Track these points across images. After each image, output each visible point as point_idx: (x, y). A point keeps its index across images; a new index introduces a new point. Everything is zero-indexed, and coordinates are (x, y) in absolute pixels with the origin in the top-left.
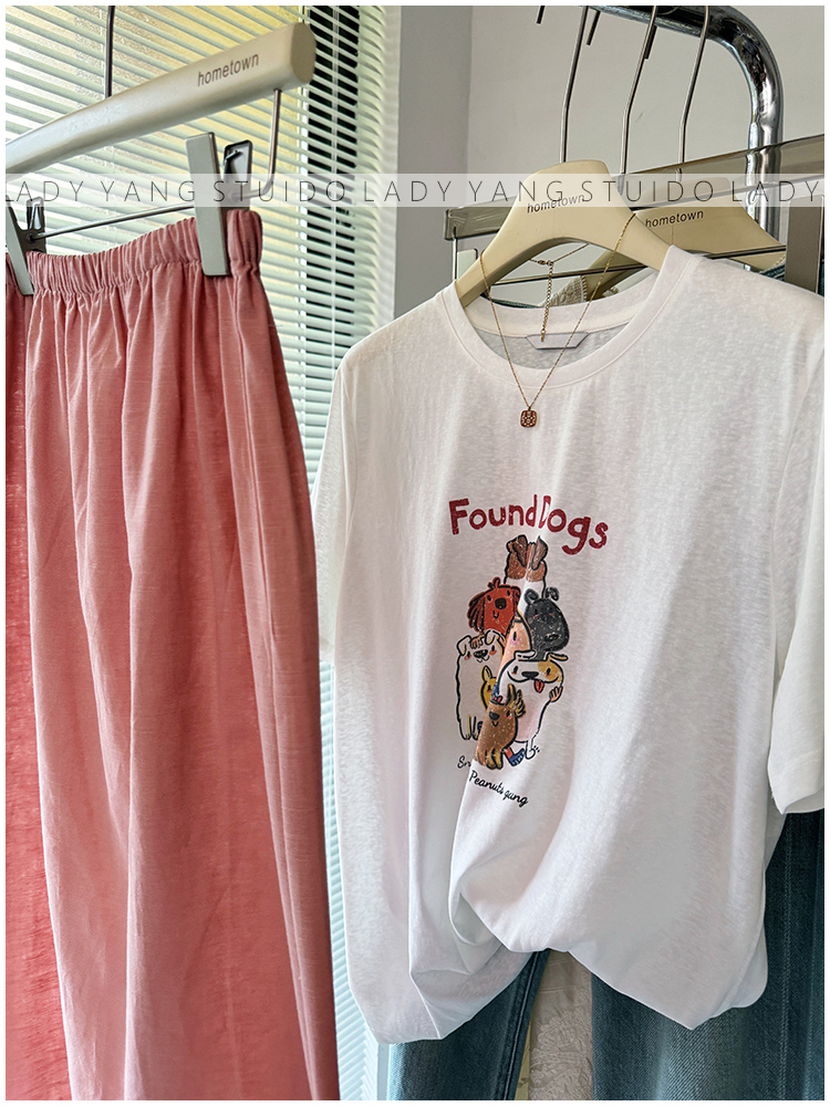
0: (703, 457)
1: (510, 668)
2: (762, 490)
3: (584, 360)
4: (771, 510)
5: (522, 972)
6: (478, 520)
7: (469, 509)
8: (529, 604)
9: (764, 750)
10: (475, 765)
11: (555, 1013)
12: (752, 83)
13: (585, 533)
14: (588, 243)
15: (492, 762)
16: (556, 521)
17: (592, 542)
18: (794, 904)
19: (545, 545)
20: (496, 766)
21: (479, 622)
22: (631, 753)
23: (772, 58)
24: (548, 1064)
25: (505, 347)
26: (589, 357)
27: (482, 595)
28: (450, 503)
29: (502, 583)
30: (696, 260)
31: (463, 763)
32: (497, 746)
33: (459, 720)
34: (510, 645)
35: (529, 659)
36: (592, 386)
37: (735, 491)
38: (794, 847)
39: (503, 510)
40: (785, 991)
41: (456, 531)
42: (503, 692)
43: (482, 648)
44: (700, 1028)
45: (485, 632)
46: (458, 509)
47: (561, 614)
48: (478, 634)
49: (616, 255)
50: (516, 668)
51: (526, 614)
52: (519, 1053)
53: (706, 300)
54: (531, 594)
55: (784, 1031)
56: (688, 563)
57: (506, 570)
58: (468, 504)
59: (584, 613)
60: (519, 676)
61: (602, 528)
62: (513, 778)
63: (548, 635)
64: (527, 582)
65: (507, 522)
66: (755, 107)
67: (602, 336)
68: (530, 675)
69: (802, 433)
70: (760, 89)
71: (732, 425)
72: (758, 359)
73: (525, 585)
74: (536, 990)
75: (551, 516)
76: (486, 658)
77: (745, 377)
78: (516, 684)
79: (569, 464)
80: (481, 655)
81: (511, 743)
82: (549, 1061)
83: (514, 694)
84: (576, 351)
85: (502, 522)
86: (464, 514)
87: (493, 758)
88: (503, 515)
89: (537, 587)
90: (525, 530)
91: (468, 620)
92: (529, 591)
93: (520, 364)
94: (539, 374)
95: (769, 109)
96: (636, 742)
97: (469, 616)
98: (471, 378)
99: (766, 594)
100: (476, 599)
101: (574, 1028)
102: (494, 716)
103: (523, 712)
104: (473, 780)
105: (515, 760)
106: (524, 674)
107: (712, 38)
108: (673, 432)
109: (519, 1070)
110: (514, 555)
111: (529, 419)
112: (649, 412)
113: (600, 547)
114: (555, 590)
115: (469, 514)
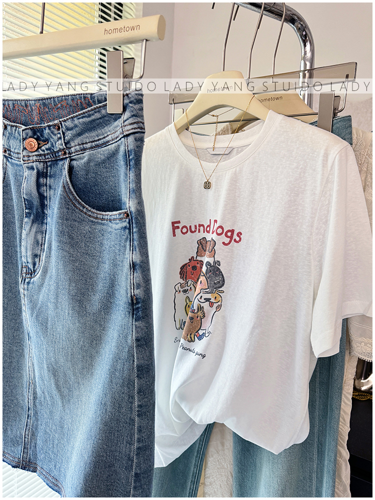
0: (283, 203)
1: (199, 297)
2: (308, 218)
3: (232, 159)
4: (312, 226)
5: (202, 435)
6: (184, 230)
7: (180, 226)
8: (207, 268)
9: (309, 331)
10: (182, 341)
11: (216, 452)
12: (302, 43)
13: (232, 236)
14: (234, 108)
15: (190, 339)
16: (220, 231)
17: (235, 241)
19: (215, 242)
20: (192, 341)
21: (185, 276)
22: (252, 333)
23: (310, 33)
25: (197, 152)
26: (234, 158)
27: (186, 264)
28: (172, 223)
29: (195, 259)
30: (281, 117)
31: (177, 340)
32: (193, 332)
33: (175, 321)
34: (199, 287)
35: (207, 293)
36: (236, 171)
37: (297, 218)
38: (320, 373)
39: (196, 226)
40: (316, 435)
41: (174, 235)
42: (195, 308)
43: (186, 288)
44: (280, 454)
45: (187, 281)
46: (176, 225)
47: (221, 272)
48: (184, 282)
49: (246, 113)
50: (201, 296)
51: (206, 273)
52: (200, 471)
53: (285, 134)
54: (208, 264)
55: (315, 453)
56: (276, 249)
57: (197, 253)
58: (180, 223)
59: (231, 272)
60: (203, 300)
61: (239, 234)
62: (199, 346)
63: (216, 282)
64: (206, 258)
65: (197, 231)
66: (303, 53)
67: (240, 149)
68: (207, 300)
69: (326, 193)
70: (305, 46)
71: (296, 189)
72: (307, 160)
73: (206, 259)
74: (208, 442)
75: (217, 228)
76: (187, 292)
77: (302, 168)
78: (201, 304)
79: (226, 205)
80: (185, 291)
81: (199, 330)
82: (213, 474)
83: (200, 308)
84: (228, 156)
85: (195, 231)
86: (178, 227)
87: (191, 337)
88: (196, 228)
89: (211, 260)
90: (206, 235)
91: (180, 276)
92: (207, 262)
93: (203, 161)
94: (212, 165)
95: (309, 55)
96: (254, 328)
97: (180, 274)
98: (182, 166)
99: (309, 262)
100: (183, 266)
101: (225, 459)
102: (191, 318)
103: (204, 316)
104: (182, 347)
105: (200, 338)
106: (205, 299)
107: (286, 22)
108: (270, 192)
109: (200, 478)
110: (200, 246)
111: (207, 185)
112: (260, 183)
113: (238, 242)
114: (219, 262)
115: (180, 228)
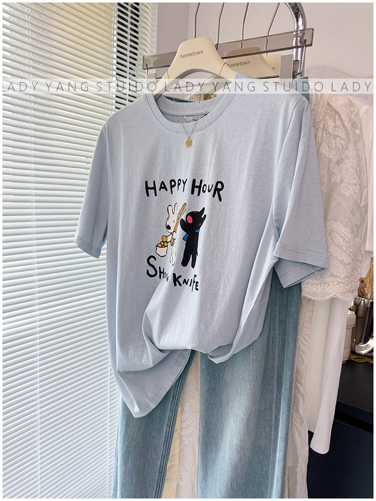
18: (279, 335)
24: (189, 419)
74: (182, 388)
